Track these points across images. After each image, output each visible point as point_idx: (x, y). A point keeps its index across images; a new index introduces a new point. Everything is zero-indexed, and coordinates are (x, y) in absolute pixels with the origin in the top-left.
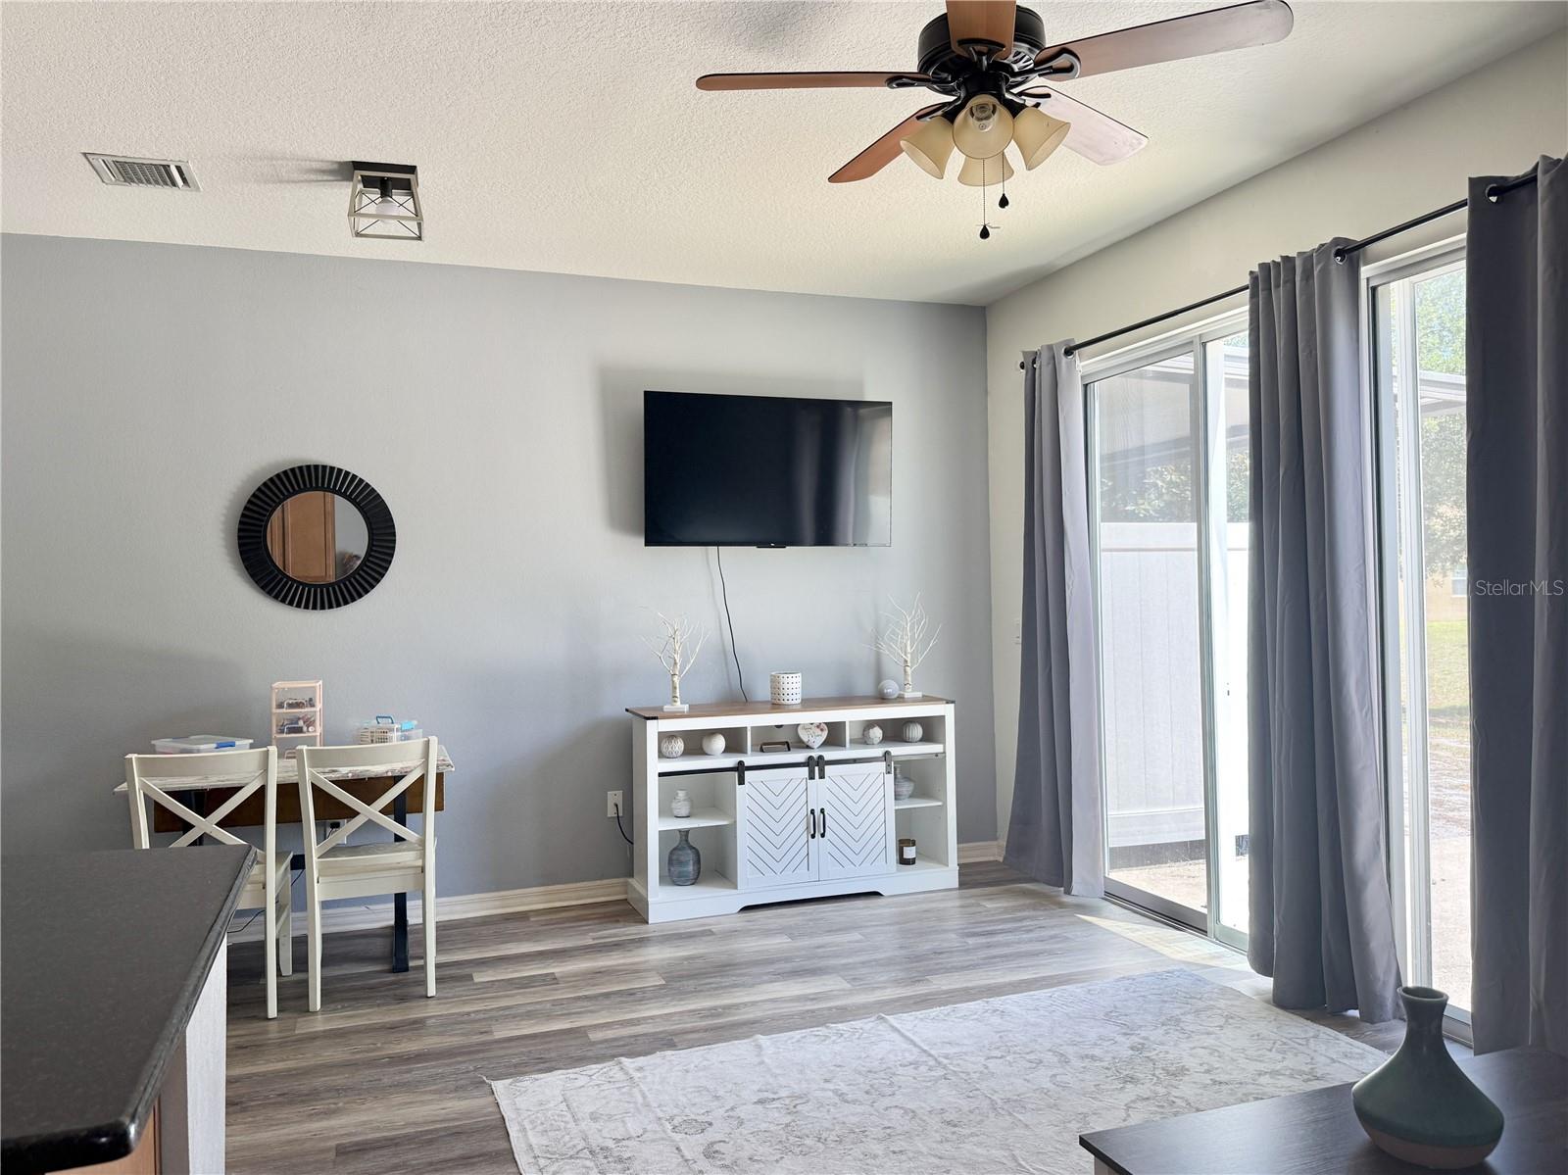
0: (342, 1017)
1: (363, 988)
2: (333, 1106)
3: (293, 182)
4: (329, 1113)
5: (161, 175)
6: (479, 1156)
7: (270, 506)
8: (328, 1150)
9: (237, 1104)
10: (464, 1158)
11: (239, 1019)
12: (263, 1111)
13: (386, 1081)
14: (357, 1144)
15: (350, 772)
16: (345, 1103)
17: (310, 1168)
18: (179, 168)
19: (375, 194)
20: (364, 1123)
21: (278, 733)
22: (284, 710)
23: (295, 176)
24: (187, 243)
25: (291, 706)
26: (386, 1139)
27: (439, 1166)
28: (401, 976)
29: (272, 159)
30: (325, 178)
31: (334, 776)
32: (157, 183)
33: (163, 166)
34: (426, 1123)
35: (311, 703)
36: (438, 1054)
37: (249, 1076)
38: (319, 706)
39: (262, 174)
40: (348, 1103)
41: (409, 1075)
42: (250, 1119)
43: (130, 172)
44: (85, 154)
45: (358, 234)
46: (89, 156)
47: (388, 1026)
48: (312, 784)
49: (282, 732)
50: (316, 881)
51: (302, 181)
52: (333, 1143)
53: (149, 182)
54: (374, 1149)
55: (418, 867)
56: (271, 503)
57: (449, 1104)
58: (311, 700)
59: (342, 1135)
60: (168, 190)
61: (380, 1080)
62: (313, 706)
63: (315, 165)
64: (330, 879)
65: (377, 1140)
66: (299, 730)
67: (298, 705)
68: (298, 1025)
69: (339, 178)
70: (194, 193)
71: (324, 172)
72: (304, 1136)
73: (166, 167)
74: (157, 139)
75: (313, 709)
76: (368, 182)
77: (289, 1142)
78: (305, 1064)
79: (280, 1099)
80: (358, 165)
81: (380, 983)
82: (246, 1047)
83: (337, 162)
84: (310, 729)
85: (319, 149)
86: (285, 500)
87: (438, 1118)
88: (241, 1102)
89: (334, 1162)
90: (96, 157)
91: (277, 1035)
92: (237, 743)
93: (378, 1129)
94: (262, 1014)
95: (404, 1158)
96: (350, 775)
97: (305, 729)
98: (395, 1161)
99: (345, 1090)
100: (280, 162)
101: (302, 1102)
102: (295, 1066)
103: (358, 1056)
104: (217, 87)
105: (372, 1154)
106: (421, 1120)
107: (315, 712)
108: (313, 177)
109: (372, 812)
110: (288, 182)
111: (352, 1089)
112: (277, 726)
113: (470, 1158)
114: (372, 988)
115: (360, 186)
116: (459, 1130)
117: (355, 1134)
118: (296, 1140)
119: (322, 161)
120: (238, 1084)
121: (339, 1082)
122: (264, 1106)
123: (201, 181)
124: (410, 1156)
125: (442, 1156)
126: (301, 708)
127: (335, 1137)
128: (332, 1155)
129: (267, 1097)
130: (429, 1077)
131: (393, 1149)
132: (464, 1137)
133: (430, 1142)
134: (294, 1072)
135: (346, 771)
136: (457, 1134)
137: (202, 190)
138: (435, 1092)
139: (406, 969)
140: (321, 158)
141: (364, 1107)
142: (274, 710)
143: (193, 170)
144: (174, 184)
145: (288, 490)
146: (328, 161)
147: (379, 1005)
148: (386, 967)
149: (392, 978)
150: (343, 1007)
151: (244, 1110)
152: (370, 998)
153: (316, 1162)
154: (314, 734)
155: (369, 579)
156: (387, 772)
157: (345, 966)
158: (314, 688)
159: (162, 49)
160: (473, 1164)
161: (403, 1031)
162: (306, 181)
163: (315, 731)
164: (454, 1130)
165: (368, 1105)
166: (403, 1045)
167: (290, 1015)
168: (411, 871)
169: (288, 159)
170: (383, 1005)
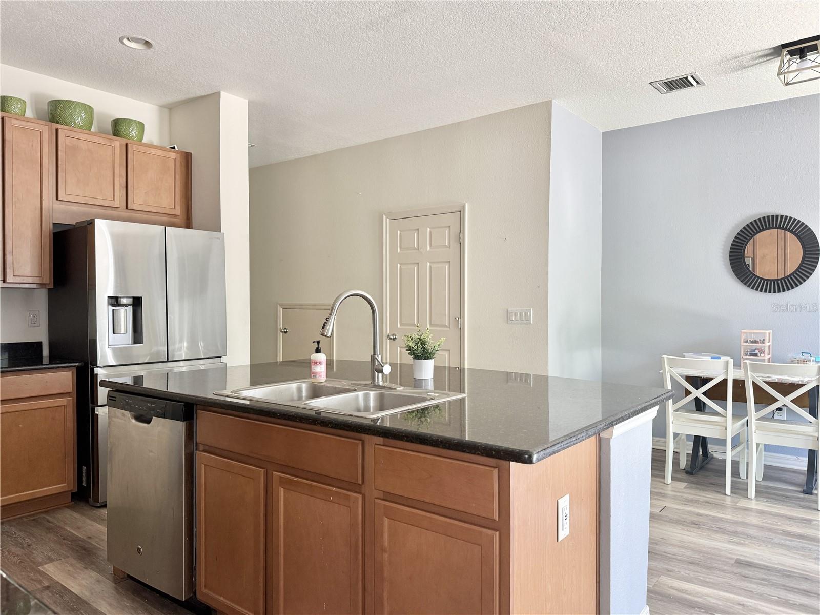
0: (764, 505)
1: (782, 496)
2: (742, 541)
3: (751, 66)
4: (739, 544)
5: (684, 83)
6: (815, 594)
7: (747, 239)
8: (732, 559)
9: (697, 524)
10: (805, 591)
11: (712, 490)
12: (708, 532)
13: (776, 540)
14: (747, 562)
15: (778, 378)
16: (749, 542)
17: (720, 563)
18: (692, 77)
19: (797, 58)
20: (755, 554)
21: (744, 355)
22: (747, 344)
23: (751, 63)
24: (707, 112)
25: (752, 342)
26: (764, 566)
27: (788, 589)
28: (807, 496)
29: (736, 58)
30: (768, 58)
31: (768, 380)
32: (684, 87)
33: (685, 78)
34: (789, 567)
35: (763, 342)
36: (811, 538)
37: (707, 515)
38: (767, 344)
39: (734, 67)
40: (750, 543)
41: (790, 542)
42: (700, 533)
43: (672, 85)
44: (650, 83)
45: (787, 84)
46: (653, 84)
47: (788, 517)
48: (753, 382)
49: (747, 355)
50: (754, 432)
51: (756, 64)
52: (735, 557)
53: (681, 88)
54: (756, 567)
55: (816, 437)
56: (747, 237)
57: (808, 564)
58: (764, 340)
59: (742, 555)
60: (690, 89)
61: (772, 539)
62: (764, 343)
63: (760, 54)
64: (761, 432)
65: (760, 565)
66: (756, 355)
67: (756, 342)
68: (740, 502)
69: (776, 56)
70: (703, 86)
71: (767, 55)
72: (723, 549)
73: (686, 78)
74: (679, 66)
75: (763, 345)
76: (792, 53)
77: (715, 548)
78: (736, 519)
79: (717, 529)
80: (784, 46)
81: (793, 496)
82: (710, 503)
83: (772, 48)
84: (762, 355)
85: (760, 45)
86: (754, 235)
87: (798, 568)
88: (699, 525)
89: (732, 565)
90: (654, 83)
91: (730, 503)
92: (722, 358)
93: (762, 560)
94: (724, 492)
95: (771, 577)
96: (777, 380)
97: (759, 355)
98: (764, 576)
99: (752, 537)
100: (741, 58)
101: (728, 534)
102: (730, 518)
103: (765, 525)
104: (699, 31)
105: (753, 569)
106: (787, 565)
107: (765, 346)
108: (761, 60)
109: (787, 400)
110: (748, 67)
111: (755, 538)
112: (744, 352)
113: (808, 592)
114: (787, 497)
115: (789, 57)
116: (808, 577)
117: (748, 557)
118: (718, 549)
119: (763, 50)
120: (701, 517)
121: (750, 532)
122: (709, 530)
123: (705, 80)
124: (774, 578)
125: (792, 585)
126: (757, 343)
127: (738, 555)
128: (733, 562)
129: (712, 527)
130: (801, 547)
131: (766, 571)
132: (809, 582)
133: (789, 576)
134: (729, 521)
135: (775, 378)
136: (806, 579)
137: (706, 84)
138: (802, 555)
139: (811, 494)
140: (763, 49)
141: (758, 548)
142: (743, 344)
143: (699, 76)
144: (692, 85)
145: (756, 230)
146: (767, 49)
147: (787, 506)
148: (800, 489)
149: (802, 495)
150: (767, 501)
151: (699, 528)
152: (783, 501)
153: (723, 561)
154: (764, 358)
155: (803, 276)
156: (799, 381)
157: (777, 483)
158: (764, 334)
159: (669, 24)
160: (810, 596)
161: (795, 522)
162: (758, 64)
163: (764, 356)
164: (805, 577)
165: (760, 547)
166: (793, 528)
167: (738, 497)
168: (811, 438)
169: (745, 56)
170: (790, 506)
